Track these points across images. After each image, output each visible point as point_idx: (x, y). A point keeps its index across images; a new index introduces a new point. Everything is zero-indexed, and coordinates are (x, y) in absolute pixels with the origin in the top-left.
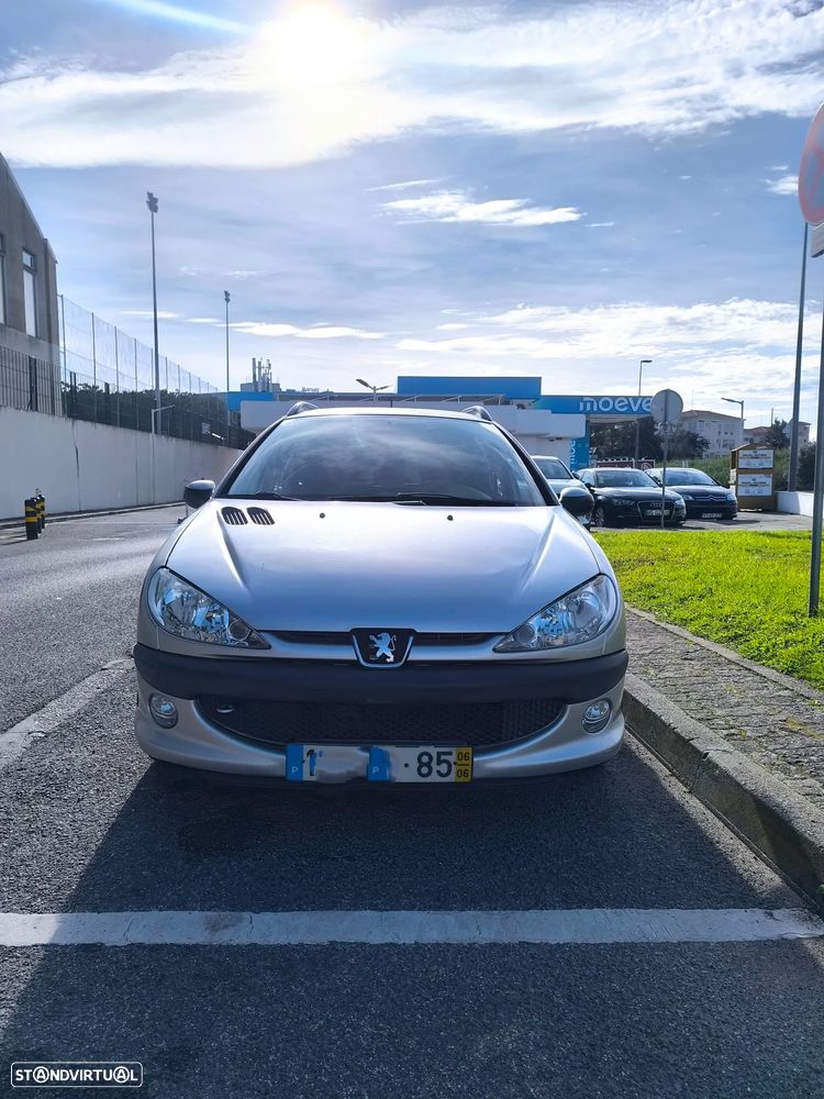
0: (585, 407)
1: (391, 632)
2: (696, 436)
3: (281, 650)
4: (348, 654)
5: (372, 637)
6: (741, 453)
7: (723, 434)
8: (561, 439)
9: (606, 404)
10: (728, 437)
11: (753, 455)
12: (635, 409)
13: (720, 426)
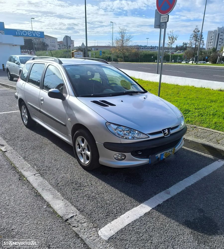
0: (18, 33)
1: (167, 129)
2: (44, 43)
3: (152, 137)
4: (162, 135)
5: (165, 131)
6: (75, 53)
7: (52, 43)
8: (16, 45)
9: (25, 33)
10: (53, 44)
11: (78, 53)
12: (34, 35)
13: (51, 40)
